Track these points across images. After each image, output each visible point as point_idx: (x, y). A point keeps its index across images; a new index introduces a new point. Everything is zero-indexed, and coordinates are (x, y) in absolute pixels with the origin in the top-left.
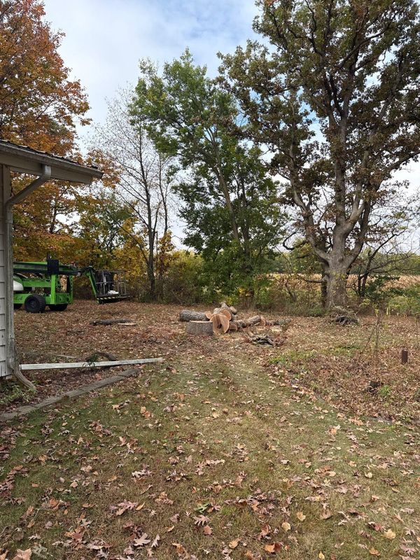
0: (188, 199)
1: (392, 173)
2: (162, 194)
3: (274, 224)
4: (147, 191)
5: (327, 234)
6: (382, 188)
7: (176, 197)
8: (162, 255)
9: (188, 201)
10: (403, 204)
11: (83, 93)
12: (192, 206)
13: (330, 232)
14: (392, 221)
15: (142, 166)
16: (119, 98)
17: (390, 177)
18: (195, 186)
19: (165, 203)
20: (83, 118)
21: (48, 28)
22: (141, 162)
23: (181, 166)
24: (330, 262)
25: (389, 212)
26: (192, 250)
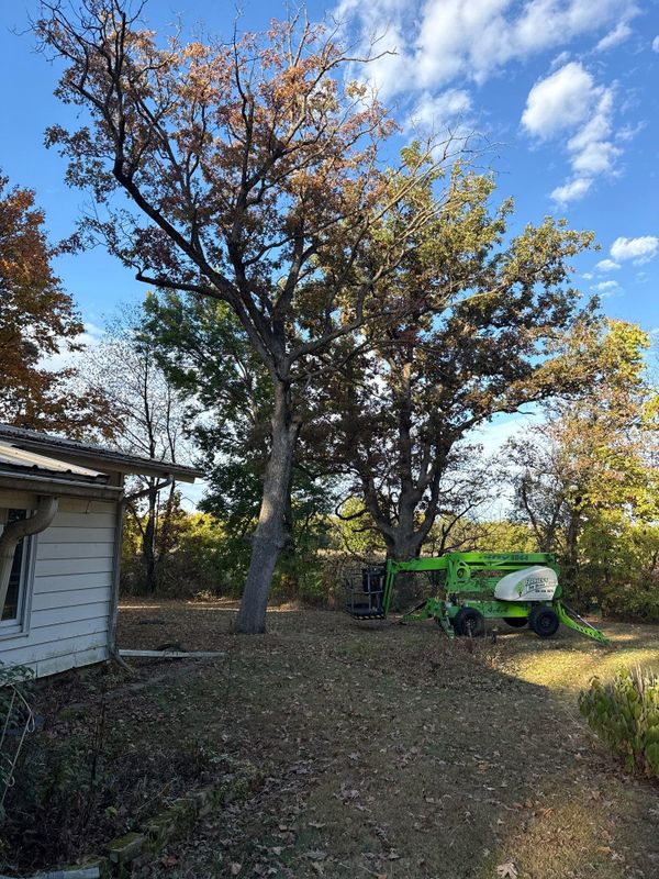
0: (205, 446)
1: (464, 433)
2: (170, 439)
3: (324, 484)
4: (151, 437)
5: (391, 502)
6: (453, 451)
7: (188, 444)
8: (167, 527)
9: (205, 449)
10: (481, 466)
11: (74, 310)
12: (211, 457)
13: (395, 499)
14: (470, 489)
15: (146, 405)
16: (120, 315)
17: (461, 437)
18: (218, 431)
19: (173, 451)
20: (73, 342)
21: (43, 238)
22: (145, 398)
23: (202, 407)
24: (396, 539)
25: (465, 476)
26: (208, 518)
